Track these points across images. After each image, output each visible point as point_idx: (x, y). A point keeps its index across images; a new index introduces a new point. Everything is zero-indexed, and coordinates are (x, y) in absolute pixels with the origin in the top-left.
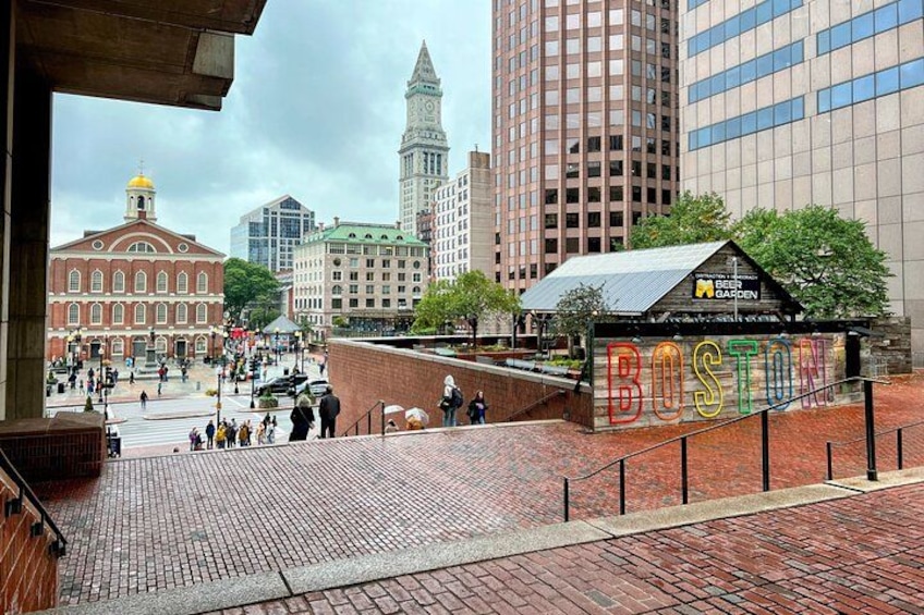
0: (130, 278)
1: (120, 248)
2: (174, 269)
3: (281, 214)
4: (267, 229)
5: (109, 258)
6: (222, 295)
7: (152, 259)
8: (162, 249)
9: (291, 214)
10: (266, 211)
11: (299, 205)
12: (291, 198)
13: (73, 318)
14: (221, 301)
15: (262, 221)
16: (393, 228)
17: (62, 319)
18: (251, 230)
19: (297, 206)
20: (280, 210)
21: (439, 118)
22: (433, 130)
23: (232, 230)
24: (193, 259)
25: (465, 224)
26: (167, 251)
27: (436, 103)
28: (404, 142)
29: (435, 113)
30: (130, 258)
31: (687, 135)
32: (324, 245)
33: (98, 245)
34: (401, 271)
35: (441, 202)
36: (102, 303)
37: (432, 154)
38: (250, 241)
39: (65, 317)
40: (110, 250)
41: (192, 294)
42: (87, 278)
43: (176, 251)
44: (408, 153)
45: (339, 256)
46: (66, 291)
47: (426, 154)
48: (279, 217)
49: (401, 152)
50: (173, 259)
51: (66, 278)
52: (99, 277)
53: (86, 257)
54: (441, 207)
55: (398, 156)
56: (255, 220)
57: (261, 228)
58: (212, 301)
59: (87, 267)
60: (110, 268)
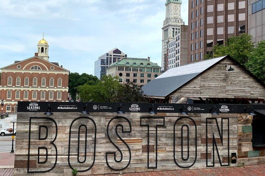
0: (31, 80)
1: (27, 68)
2: (48, 76)
3: (114, 56)
4: (107, 62)
5: (23, 72)
6: (68, 88)
7: (40, 72)
8: (44, 69)
9: (117, 56)
10: (107, 54)
11: (121, 52)
12: (117, 49)
13: (9, 96)
14: (67, 90)
15: (106, 59)
16: (146, 60)
17: (5, 97)
18: (102, 62)
19: (120, 52)
20: (113, 54)
21: (180, 13)
22: (177, 19)
23: (95, 62)
24: (56, 73)
25: (178, 58)
26: (46, 69)
27: (178, 7)
28: (164, 25)
29: (178, 11)
30: (31, 72)
31: (251, 6)
32: (115, 67)
33: (19, 67)
34: (149, 78)
35: (170, 48)
36: (20, 90)
37: (177, 29)
38: (101, 67)
39: (6, 96)
40: (23, 69)
41: (56, 87)
42: (14, 80)
43: (49, 69)
44: (166, 29)
45: (122, 72)
46: (6, 85)
47: (173, 29)
48: (112, 57)
49: (163, 29)
50: (48, 73)
51: (7, 80)
52: (18, 80)
53: (14, 72)
54: (170, 51)
55: (162, 30)
56: (103, 58)
57: (105, 61)
58: (63, 90)
59: (15, 75)
60: (23, 76)
